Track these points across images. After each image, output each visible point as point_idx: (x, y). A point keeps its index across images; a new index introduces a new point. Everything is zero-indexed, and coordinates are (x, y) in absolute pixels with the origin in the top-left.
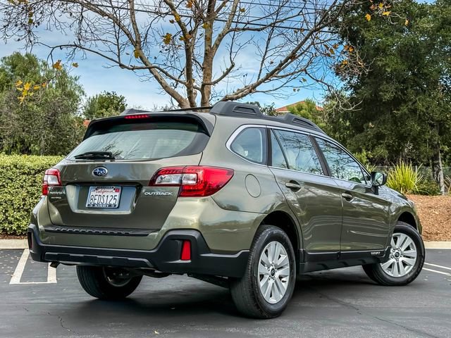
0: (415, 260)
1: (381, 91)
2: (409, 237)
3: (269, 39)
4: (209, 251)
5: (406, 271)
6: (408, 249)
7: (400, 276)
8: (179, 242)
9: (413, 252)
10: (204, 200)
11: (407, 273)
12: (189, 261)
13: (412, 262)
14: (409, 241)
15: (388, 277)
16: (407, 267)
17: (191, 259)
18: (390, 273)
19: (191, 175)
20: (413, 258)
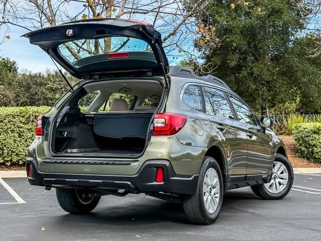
0: (287, 180)
1: (228, 59)
2: (283, 165)
3: (155, 21)
4: (176, 175)
5: (281, 189)
6: (282, 173)
7: (277, 192)
8: (155, 169)
9: (286, 175)
11: (282, 190)
12: (163, 183)
13: (285, 182)
14: (283, 167)
15: (269, 194)
16: (281, 186)
17: (163, 181)
18: (270, 191)
19: (160, 119)
20: (286, 179)
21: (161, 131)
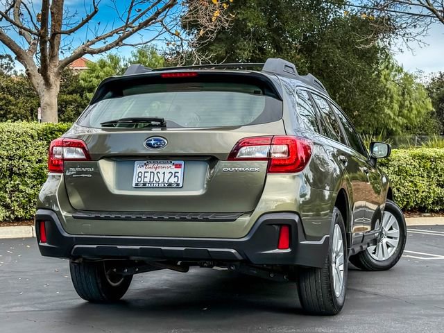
0: (398, 240)
2: (392, 216)
4: (306, 238)
5: (390, 252)
6: (391, 229)
7: (384, 259)
8: (276, 227)
9: (396, 232)
10: (294, 177)
11: (390, 255)
13: (395, 242)
14: (393, 220)
15: (374, 261)
16: (390, 248)
17: (290, 247)
18: (374, 256)
20: (396, 238)
21: (280, 165)
